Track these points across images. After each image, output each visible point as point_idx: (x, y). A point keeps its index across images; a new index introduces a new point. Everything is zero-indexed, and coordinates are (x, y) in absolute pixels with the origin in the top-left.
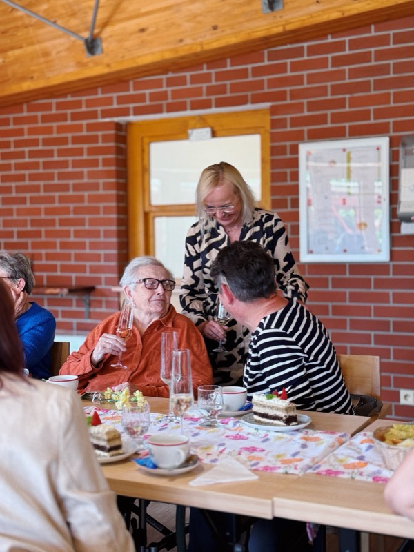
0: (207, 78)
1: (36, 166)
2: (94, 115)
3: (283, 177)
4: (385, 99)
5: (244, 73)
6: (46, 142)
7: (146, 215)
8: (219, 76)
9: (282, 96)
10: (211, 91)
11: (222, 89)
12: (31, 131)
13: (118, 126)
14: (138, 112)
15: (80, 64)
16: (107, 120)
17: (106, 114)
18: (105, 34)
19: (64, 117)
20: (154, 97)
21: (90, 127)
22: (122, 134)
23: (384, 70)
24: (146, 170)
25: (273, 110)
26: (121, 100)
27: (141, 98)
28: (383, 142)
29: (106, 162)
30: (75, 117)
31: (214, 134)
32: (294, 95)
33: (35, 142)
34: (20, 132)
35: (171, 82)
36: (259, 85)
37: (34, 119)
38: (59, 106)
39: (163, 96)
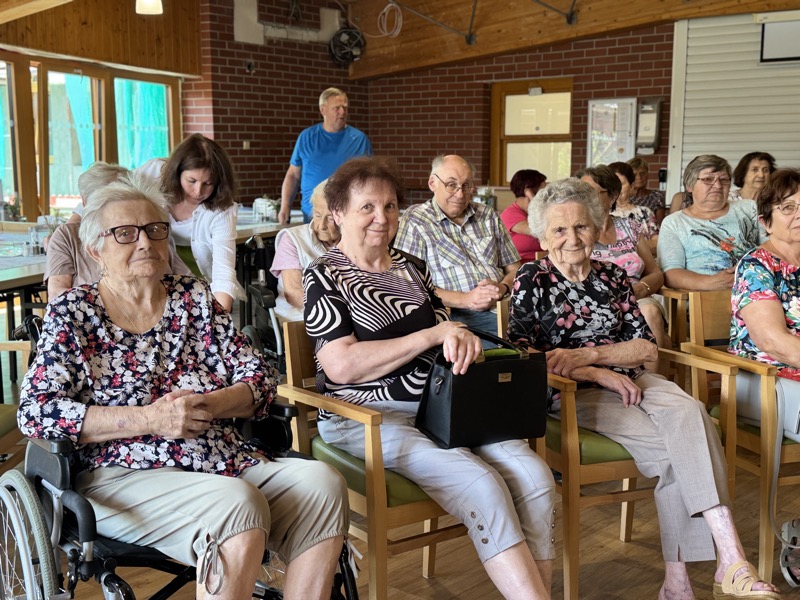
0: (538, 58)
1: (435, 109)
2: (471, 78)
3: (579, 120)
4: (636, 75)
5: (560, 56)
6: (442, 94)
7: (501, 141)
8: (546, 57)
9: (580, 71)
10: (540, 66)
11: (547, 65)
12: (433, 88)
13: (486, 85)
14: (497, 77)
15: (463, 50)
16: (479, 81)
17: (478, 78)
18: (478, 33)
19: (453, 79)
20: (507, 68)
21: (469, 86)
22: (487, 90)
23: (636, 58)
24: (502, 113)
25: (575, 79)
26: (488, 69)
27: (500, 69)
28: (633, 101)
29: (477, 108)
30: (460, 79)
31: (543, 92)
32: (588, 70)
33: (435, 95)
34: (426, 88)
35: (517, 60)
36: (568, 63)
37: (435, 80)
38: (450, 72)
39: (513, 68)
